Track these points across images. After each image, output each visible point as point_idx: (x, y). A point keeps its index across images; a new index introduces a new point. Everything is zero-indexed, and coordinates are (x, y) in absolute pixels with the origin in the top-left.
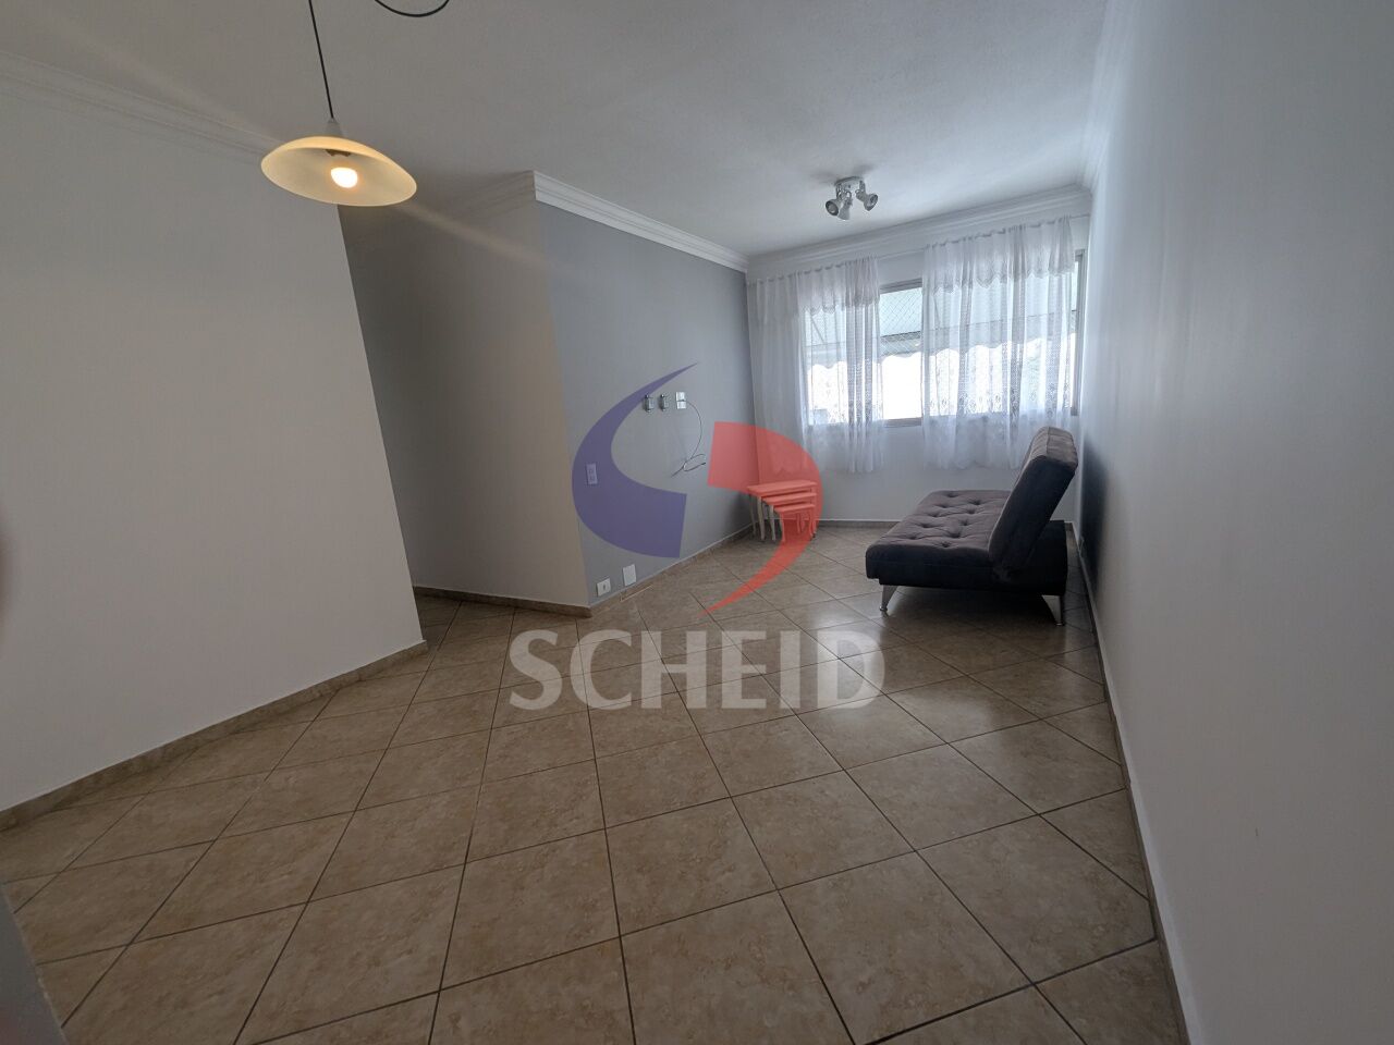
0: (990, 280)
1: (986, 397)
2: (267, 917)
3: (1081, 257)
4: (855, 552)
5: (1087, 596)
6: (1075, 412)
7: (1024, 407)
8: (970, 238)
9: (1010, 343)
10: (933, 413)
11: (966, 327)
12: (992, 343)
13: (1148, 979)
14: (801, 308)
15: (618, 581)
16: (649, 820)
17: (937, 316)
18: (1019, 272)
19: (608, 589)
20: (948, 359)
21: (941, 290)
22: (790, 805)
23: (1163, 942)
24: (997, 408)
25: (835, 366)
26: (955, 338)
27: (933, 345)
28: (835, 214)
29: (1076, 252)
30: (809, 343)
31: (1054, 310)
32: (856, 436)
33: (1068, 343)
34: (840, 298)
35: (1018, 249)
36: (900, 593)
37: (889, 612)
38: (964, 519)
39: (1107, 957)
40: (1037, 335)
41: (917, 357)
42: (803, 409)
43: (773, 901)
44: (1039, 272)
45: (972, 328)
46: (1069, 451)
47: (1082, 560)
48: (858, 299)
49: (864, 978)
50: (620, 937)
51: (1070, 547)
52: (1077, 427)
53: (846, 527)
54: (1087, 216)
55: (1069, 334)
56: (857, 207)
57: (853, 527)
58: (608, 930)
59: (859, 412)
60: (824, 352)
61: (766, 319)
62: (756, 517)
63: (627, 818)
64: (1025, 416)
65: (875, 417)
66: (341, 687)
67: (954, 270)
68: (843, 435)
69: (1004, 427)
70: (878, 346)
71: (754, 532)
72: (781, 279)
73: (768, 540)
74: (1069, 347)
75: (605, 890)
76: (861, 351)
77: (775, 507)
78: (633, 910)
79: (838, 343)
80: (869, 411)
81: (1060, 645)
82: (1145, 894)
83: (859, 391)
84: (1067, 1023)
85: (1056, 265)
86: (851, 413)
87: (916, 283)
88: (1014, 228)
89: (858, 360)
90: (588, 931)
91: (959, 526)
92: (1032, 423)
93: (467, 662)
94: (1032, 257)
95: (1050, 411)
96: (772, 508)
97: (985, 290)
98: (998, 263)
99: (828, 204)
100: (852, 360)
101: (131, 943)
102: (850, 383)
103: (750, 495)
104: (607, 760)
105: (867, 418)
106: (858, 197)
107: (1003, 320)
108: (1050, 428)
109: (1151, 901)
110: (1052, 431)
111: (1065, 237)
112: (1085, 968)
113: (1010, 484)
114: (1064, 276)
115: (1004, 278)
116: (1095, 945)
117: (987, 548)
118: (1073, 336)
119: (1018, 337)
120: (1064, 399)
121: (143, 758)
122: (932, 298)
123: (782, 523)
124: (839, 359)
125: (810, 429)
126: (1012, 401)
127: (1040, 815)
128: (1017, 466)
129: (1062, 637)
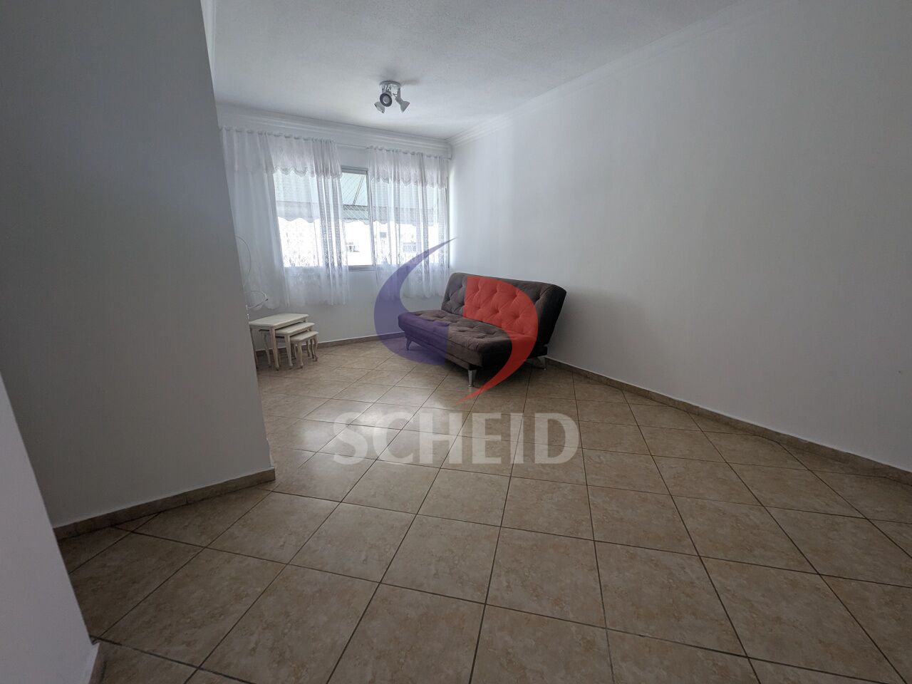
0: (409, 182)
9: (421, 224)
10: (379, 262)
18: (423, 181)
21: (382, 180)
25: (311, 221)
32: (331, 278)
34: (310, 165)
35: (422, 167)
44: (432, 183)
48: (325, 171)
59: (332, 258)
65: (345, 263)
67: (388, 169)
68: (321, 276)
70: (342, 211)
72: (250, 133)
76: (330, 211)
77: (291, 337)
80: (339, 258)
83: (331, 243)
85: (439, 182)
86: (325, 259)
89: (329, 219)
92: (433, 271)
94: (428, 174)
97: (407, 188)
98: (412, 172)
100: (325, 219)
105: (339, 264)
107: (417, 211)
111: (442, 167)
115: (416, 182)
123: (301, 350)
124: (313, 217)
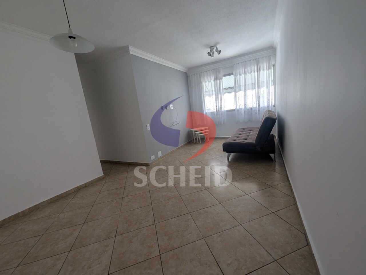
0: (251, 72)
1: (251, 103)
2: (58, 256)
3: (274, 66)
4: (219, 145)
5: (281, 154)
6: (274, 106)
7: (261, 105)
8: (245, 62)
9: (257, 89)
10: (238, 108)
11: (245, 85)
12: (252, 89)
13: (307, 257)
14: (202, 82)
15: (157, 156)
16: (167, 221)
17: (238, 82)
18: (258, 70)
19: (154, 158)
20: (241, 94)
21: (238, 75)
22: (206, 214)
23: (310, 246)
24: (255, 106)
25: (212, 96)
26: (243, 88)
27: (237, 90)
28: (210, 56)
29: (273, 64)
30: (205, 91)
31: (268, 80)
32: (218, 115)
33: (272, 88)
34: (212, 78)
35: (258, 64)
36: (232, 155)
37: (229, 160)
38: (248, 135)
39: (295, 251)
40: (264, 86)
41: (233, 93)
42: (204, 108)
43: (203, 241)
44: (264, 70)
45: (247, 85)
46: (274, 115)
47: (279, 144)
48: (217, 78)
49: (229, 262)
50: (160, 255)
51: (276, 141)
52: (275, 109)
53: (216, 139)
54: (275, 55)
55: (272, 86)
56: (216, 54)
57: (218, 139)
58: (157, 253)
59: (219, 108)
60: (209, 93)
61: (193, 85)
62: (193, 137)
63: (161, 221)
64: (262, 108)
65: (223, 109)
66: (80, 189)
67: (242, 70)
68: (215, 115)
69: (257, 111)
70: (223, 91)
71: (193, 141)
72: (197, 74)
73: (196, 143)
74: (272, 89)
75: (156, 241)
76: (218, 92)
78: (163, 247)
79: (212, 91)
80: (221, 108)
81: (275, 167)
82: (303, 233)
83: (218, 103)
84: (286, 271)
85: (268, 68)
86: (217, 109)
87: (232, 74)
88: (257, 59)
89: (218, 95)
90: (151, 254)
91: (246, 137)
92: (264, 109)
93: (116, 180)
94: (261, 66)
95: (268, 106)
96: (197, 135)
97: (250, 75)
98: (253, 68)
99: (208, 53)
100: (216, 95)
101: (18, 266)
102: (216, 101)
103: (191, 131)
104: (155, 204)
105: (221, 110)
106: (216, 51)
107: (255, 83)
108: (269, 110)
109: (305, 234)
110: (269, 111)
111: (270, 60)
112: (289, 255)
113: (259, 125)
114: (270, 71)
115: (254, 72)
116: (291, 248)
117: (254, 142)
118: (273, 86)
119: (259, 87)
120: (271, 103)
121: (23, 212)
122: (236, 78)
123: (200, 139)
124: (213, 95)
125: (206, 113)
126: (258, 104)
127: (273, 213)
128: (260, 121)
129: (275, 165)
